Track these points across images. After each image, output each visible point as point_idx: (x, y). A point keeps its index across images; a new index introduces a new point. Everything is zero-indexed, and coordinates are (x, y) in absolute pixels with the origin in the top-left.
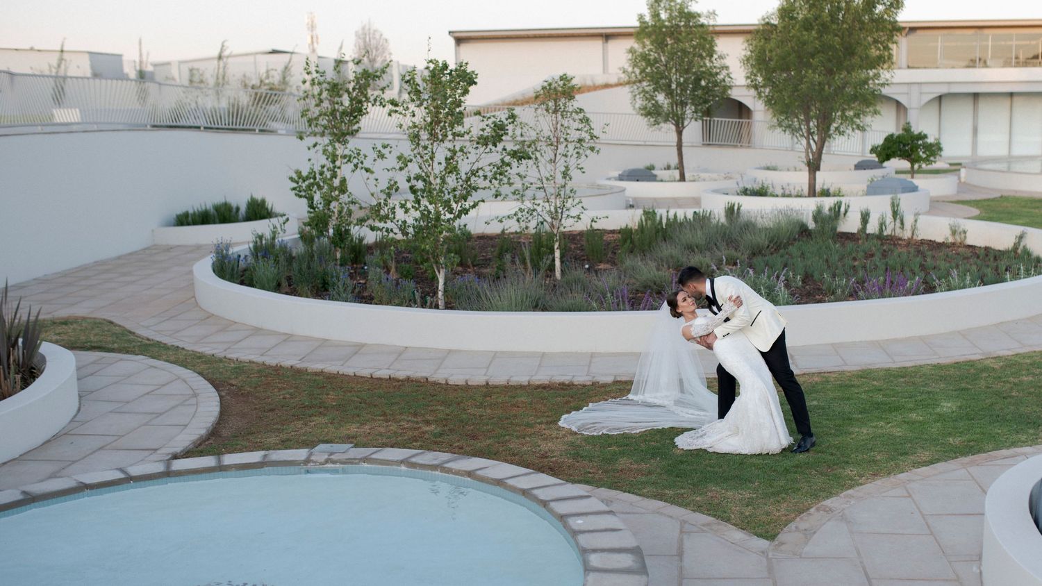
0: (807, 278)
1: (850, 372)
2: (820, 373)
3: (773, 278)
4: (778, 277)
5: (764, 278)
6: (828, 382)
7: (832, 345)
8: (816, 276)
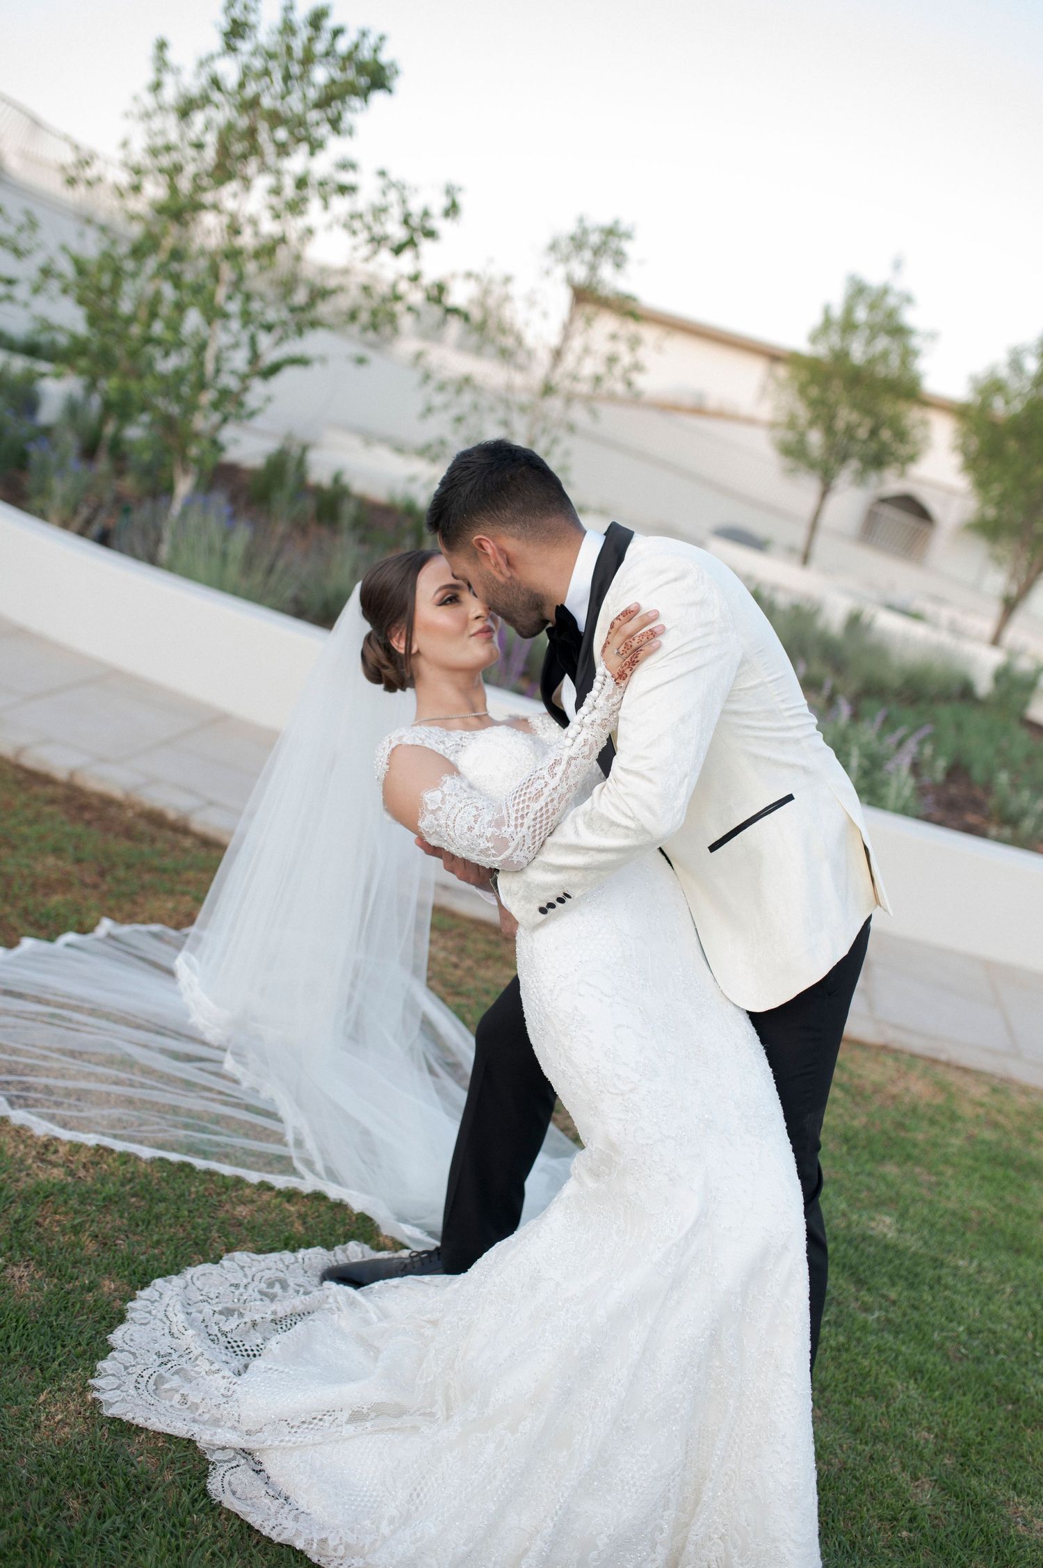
0: (957, 771)
1: (1025, 1090)
2: (935, 1062)
3: (891, 740)
4: (900, 744)
5: (868, 732)
6: (954, 1117)
7: (989, 966)
8: (978, 773)
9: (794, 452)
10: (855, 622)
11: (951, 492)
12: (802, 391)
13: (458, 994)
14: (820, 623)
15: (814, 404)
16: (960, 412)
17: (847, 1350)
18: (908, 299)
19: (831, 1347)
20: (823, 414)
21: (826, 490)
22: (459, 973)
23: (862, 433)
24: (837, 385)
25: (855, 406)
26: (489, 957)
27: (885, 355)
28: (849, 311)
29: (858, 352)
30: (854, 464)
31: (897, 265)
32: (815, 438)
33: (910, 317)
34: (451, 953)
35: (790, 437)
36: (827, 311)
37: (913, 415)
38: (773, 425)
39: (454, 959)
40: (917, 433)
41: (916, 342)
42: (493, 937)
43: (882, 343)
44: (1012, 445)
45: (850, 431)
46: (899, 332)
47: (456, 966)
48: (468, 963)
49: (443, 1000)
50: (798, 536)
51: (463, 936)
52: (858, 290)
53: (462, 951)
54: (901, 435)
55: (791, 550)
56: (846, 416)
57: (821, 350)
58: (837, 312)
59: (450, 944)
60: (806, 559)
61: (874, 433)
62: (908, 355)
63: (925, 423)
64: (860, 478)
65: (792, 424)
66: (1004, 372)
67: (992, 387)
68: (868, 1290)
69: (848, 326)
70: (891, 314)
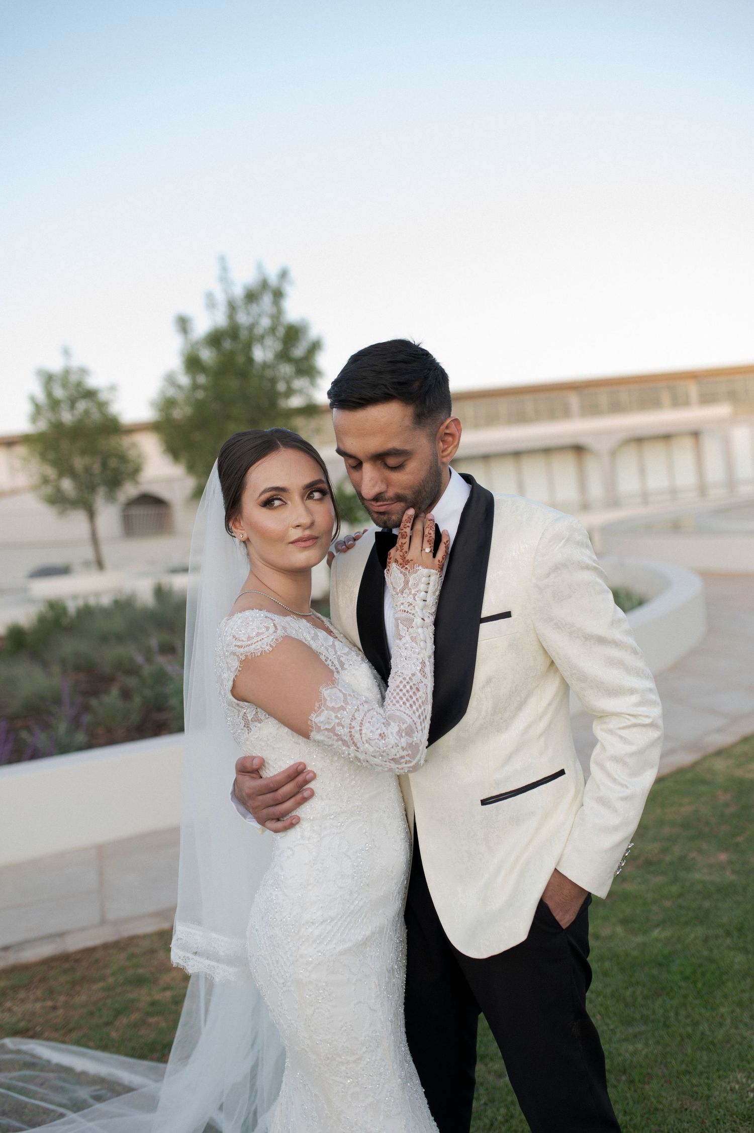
9: (58, 500)
10: (160, 592)
11: (170, 480)
12: (43, 456)
13: (71, 1031)
14: (139, 604)
15: (56, 463)
16: (155, 427)
17: (512, 1117)
18: (84, 371)
19: (501, 1123)
20: (64, 468)
21: (91, 514)
22: (60, 1012)
23: (97, 468)
24: (64, 444)
25: (83, 452)
26: (74, 984)
27: (87, 413)
28: (49, 394)
29: (67, 417)
30: (101, 491)
31: (66, 352)
32: (67, 485)
33: (93, 382)
34: (44, 1000)
35: (48, 490)
36: (33, 399)
37: (126, 441)
38: (35, 488)
39: (50, 1003)
40: (132, 454)
41: (103, 396)
42: (66, 966)
43: (81, 406)
44: (197, 436)
45: (88, 470)
46: (90, 394)
47: (54, 1008)
48: (62, 999)
49: (63, 1042)
50: (88, 553)
51: (43, 980)
52: (48, 379)
53: (51, 993)
54: (123, 458)
55: (86, 564)
56: (79, 463)
57: (42, 426)
58: (41, 396)
59: (39, 993)
60: (100, 564)
61: (104, 465)
62: (102, 406)
63: (134, 445)
64: (111, 497)
65: (45, 481)
66: (171, 392)
67: (168, 404)
68: (492, 1060)
69: (54, 404)
70: (79, 384)
